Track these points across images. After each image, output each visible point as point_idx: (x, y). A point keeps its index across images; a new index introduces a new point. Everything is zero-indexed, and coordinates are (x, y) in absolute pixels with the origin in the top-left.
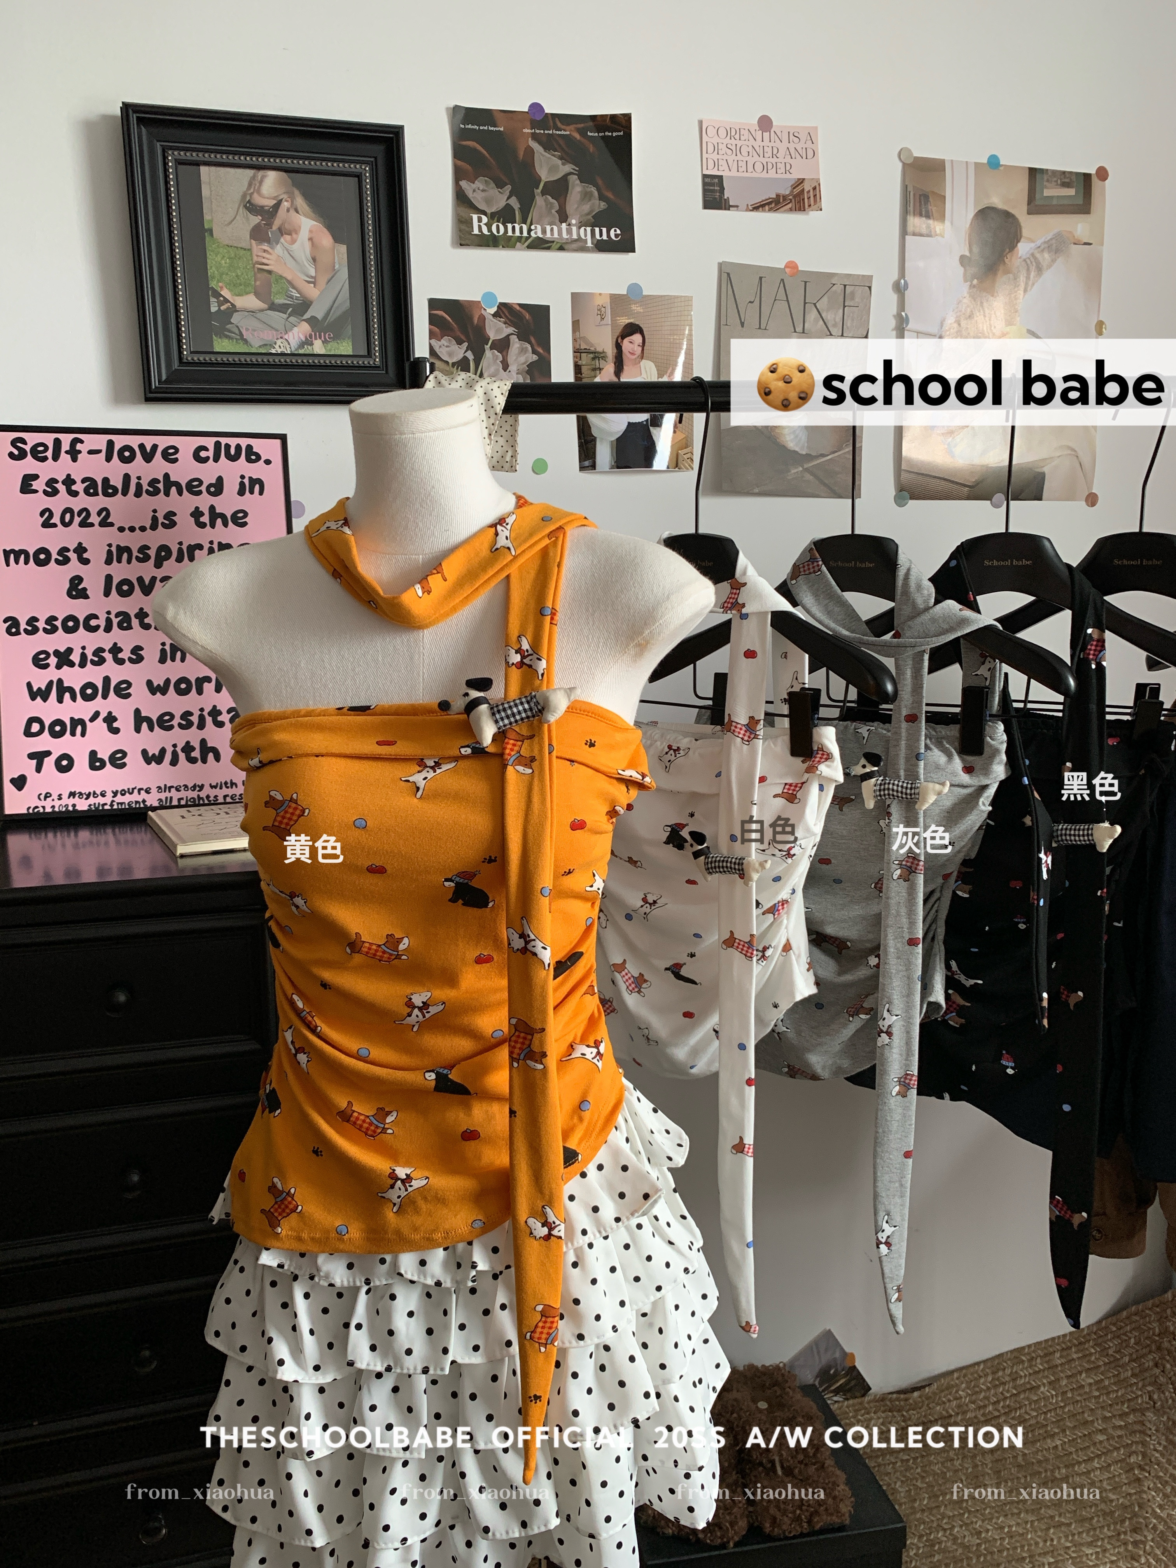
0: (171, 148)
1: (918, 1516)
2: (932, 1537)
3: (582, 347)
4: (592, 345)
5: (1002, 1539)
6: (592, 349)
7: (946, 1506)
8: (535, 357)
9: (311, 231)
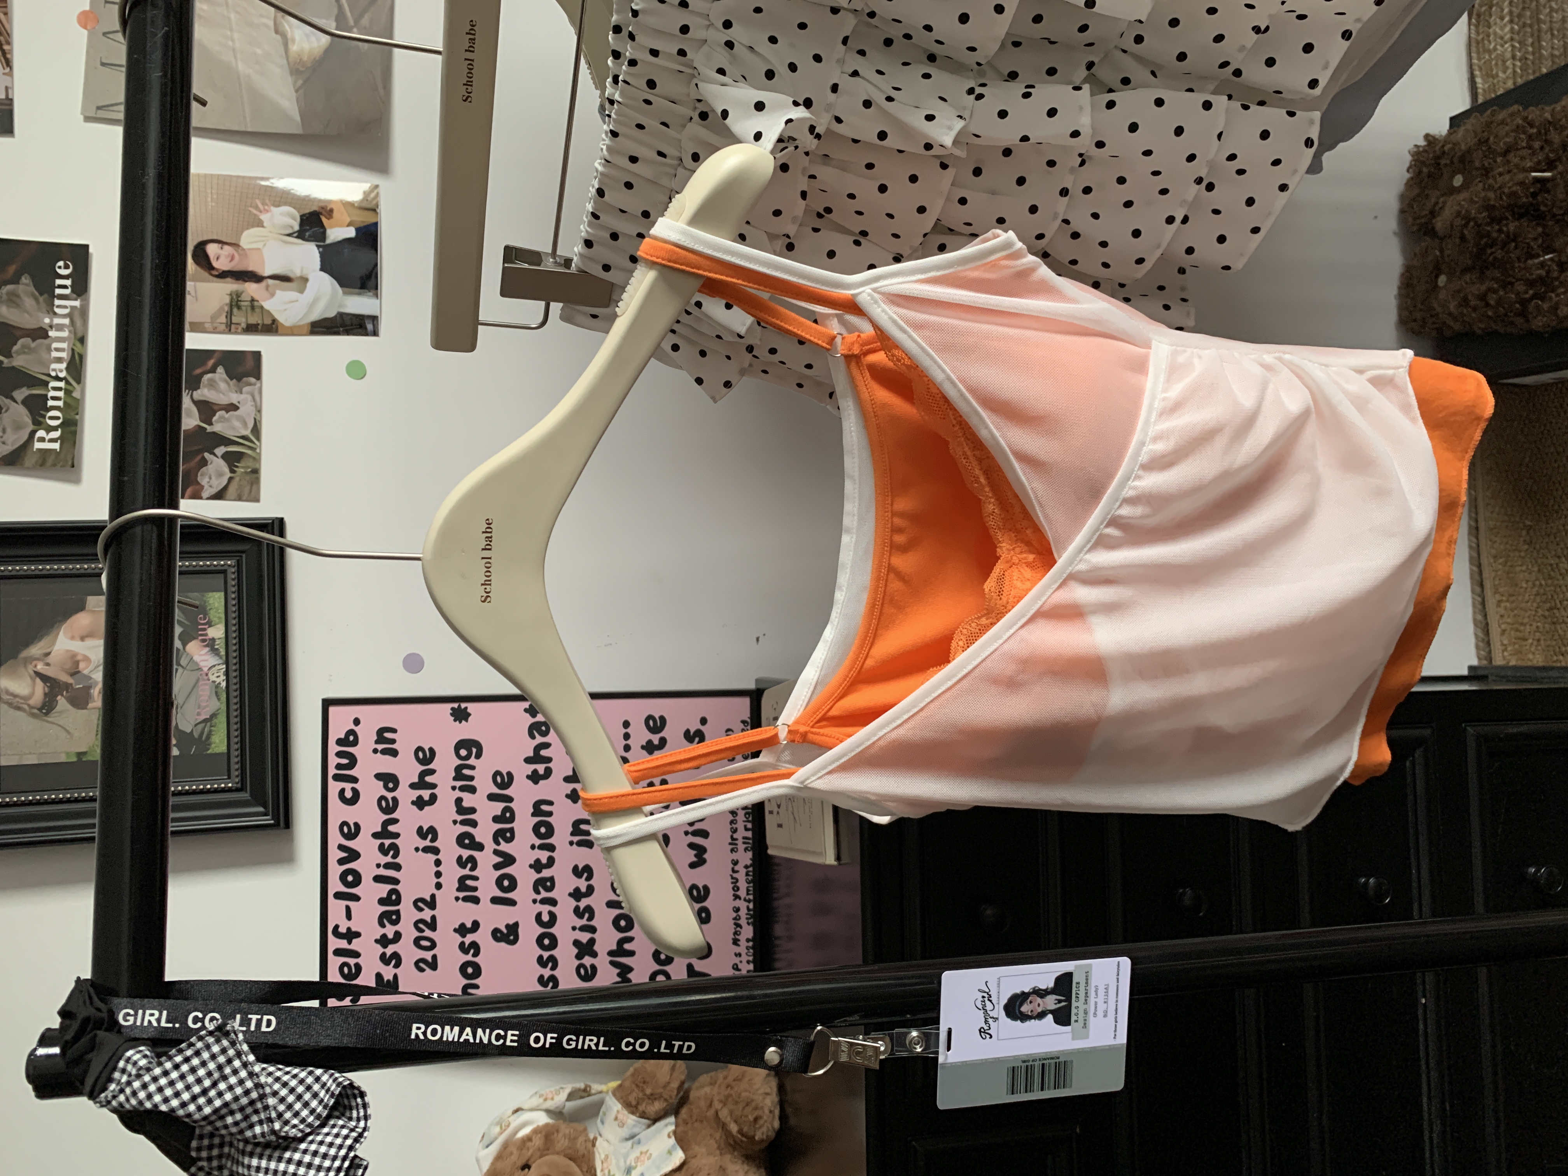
8: (220, 370)
9: (73, 638)
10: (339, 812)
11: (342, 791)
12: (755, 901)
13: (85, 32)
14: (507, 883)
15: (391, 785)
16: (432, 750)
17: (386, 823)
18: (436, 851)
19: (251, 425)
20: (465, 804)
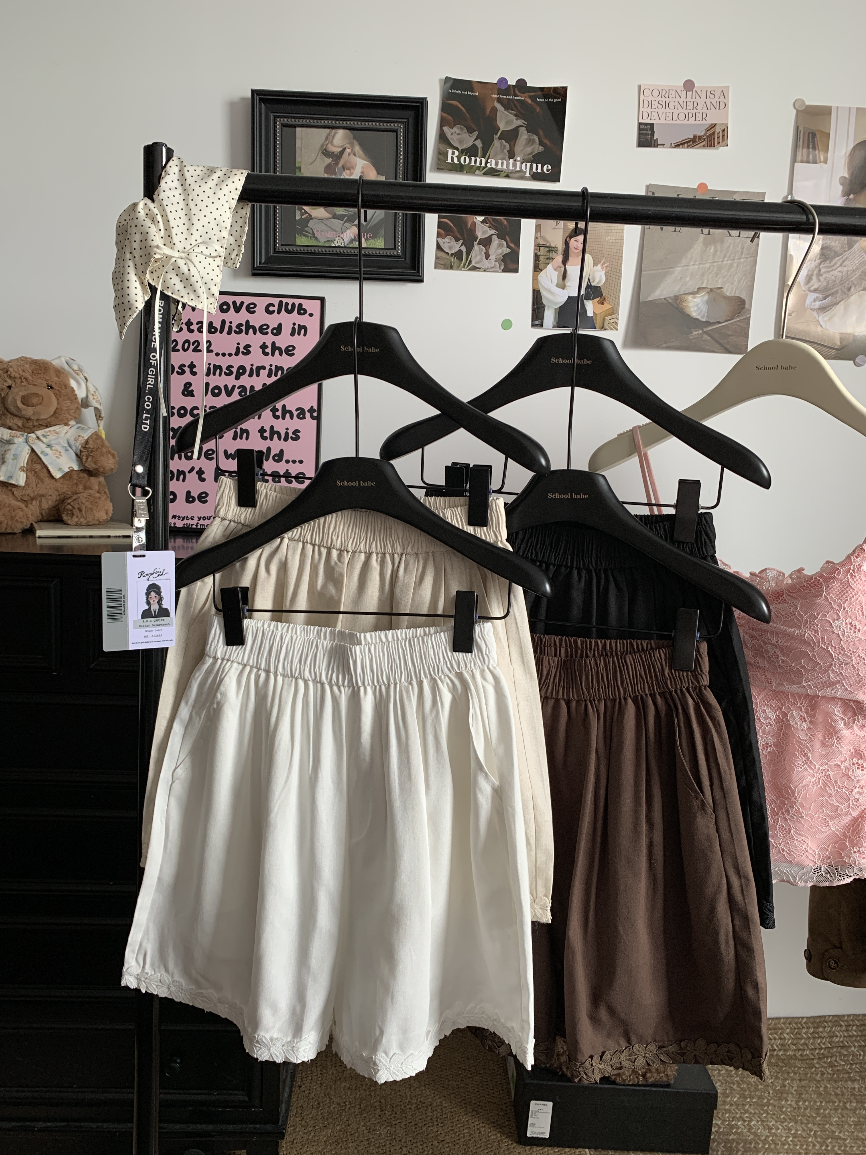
0: (278, 117)
1: (727, 1107)
2: (733, 1123)
3: (541, 243)
4: (548, 242)
5: (789, 1137)
6: (548, 244)
7: (750, 1105)
8: (509, 250)
9: (363, 168)
10: (261, 303)
11: (274, 306)
12: (197, 528)
13: (696, 187)
14: (216, 392)
15: (275, 331)
16: (293, 354)
17: (254, 328)
18: (237, 354)
19: (477, 266)
20: (262, 371)
